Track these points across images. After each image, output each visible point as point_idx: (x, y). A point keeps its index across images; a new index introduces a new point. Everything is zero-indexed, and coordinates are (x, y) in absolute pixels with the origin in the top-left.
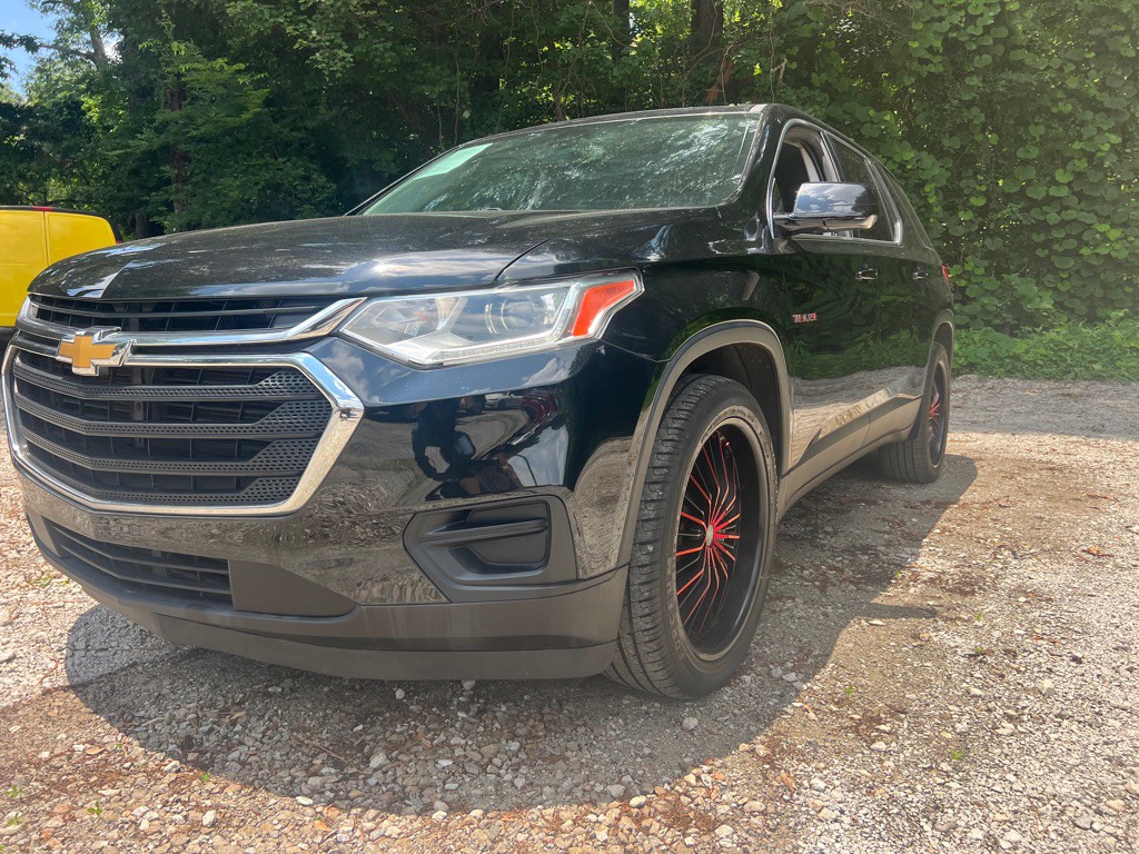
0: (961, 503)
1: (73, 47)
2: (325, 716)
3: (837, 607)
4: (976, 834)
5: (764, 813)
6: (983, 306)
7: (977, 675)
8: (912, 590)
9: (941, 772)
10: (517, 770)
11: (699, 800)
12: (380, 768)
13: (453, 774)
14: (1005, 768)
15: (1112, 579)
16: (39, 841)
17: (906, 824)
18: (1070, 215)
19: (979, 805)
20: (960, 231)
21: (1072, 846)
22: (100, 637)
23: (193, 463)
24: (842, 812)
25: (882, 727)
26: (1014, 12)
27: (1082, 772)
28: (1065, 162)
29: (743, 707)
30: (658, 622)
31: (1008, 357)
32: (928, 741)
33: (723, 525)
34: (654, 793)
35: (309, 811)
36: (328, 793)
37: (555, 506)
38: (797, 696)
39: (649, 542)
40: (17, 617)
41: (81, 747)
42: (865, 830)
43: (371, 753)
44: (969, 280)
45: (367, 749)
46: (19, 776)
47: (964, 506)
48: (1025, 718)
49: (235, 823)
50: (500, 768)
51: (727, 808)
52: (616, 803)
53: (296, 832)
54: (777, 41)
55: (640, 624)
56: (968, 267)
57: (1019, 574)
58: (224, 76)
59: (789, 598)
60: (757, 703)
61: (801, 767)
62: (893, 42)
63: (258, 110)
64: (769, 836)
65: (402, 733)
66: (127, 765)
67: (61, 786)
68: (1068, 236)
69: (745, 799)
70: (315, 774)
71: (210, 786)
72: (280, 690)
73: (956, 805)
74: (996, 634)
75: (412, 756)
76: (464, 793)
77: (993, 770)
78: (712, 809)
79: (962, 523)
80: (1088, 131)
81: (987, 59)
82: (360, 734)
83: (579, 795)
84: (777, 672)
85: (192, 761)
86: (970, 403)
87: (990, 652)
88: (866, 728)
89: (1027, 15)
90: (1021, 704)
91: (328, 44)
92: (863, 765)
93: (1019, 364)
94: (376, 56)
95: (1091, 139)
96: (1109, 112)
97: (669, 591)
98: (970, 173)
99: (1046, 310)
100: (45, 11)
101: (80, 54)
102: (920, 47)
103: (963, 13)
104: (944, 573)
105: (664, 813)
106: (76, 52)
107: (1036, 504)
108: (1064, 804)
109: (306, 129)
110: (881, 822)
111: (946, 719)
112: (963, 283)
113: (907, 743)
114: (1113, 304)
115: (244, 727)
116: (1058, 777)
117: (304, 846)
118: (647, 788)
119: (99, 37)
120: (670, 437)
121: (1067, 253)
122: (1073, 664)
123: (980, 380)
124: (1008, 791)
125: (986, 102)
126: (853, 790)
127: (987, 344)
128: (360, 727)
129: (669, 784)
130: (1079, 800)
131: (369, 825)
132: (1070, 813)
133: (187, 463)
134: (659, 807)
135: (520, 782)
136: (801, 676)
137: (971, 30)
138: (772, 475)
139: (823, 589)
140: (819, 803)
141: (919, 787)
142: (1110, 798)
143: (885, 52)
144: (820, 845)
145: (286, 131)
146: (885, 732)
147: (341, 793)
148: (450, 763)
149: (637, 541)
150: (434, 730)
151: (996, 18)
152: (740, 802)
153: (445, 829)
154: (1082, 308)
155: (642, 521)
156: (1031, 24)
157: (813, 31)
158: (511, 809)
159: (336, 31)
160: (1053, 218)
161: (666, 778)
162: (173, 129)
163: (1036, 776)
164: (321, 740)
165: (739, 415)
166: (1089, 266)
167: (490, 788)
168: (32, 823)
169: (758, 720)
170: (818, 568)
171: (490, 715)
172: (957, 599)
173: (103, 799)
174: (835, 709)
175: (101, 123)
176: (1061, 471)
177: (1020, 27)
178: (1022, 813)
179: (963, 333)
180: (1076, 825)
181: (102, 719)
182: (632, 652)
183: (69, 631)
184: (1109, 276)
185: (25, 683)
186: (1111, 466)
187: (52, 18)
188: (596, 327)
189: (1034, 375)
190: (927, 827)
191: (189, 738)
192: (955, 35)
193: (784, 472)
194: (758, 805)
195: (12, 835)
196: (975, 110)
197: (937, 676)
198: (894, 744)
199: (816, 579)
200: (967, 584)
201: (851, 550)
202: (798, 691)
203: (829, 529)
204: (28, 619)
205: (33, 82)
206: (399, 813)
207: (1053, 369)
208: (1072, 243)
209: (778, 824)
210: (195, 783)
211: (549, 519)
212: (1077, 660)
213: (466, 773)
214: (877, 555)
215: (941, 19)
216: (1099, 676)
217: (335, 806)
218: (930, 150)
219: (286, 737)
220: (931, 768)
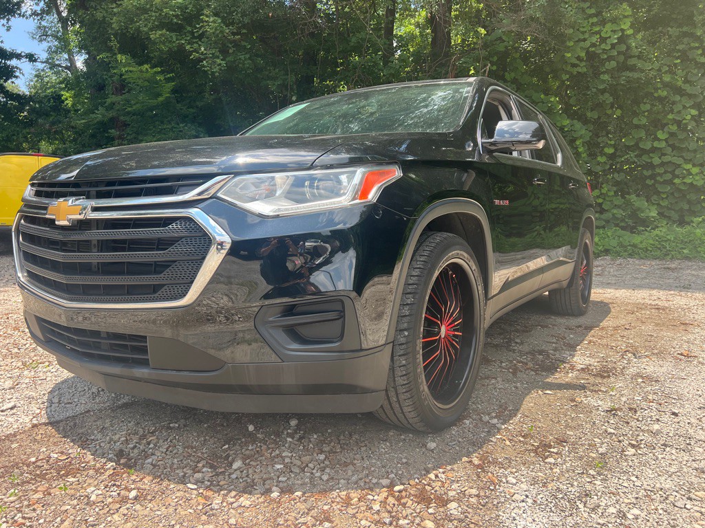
0: (601, 327)
1: (57, 62)
2: (205, 440)
3: (523, 384)
4: (612, 510)
5: (478, 496)
6: (613, 215)
7: (612, 422)
8: (570, 375)
9: (589, 475)
10: (323, 471)
11: (437, 488)
12: (239, 468)
13: (284, 473)
14: (630, 473)
15: (696, 370)
16: (29, 506)
17: (567, 503)
18: (666, 159)
19: (613, 494)
20: (598, 169)
21: (673, 517)
22: (67, 396)
23: (127, 277)
24: (527, 496)
25: (552, 450)
26: (630, 35)
27: (679, 476)
28: (663, 126)
29: (465, 438)
30: (411, 379)
31: (630, 245)
32: (581, 458)
33: (451, 326)
34: (409, 484)
35: (195, 492)
36: (206, 482)
37: (347, 302)
38: (498, 432)
39: (405, 330)
40: (17, 385)
41: (56, 456)
42: (541, 506)
43: (233, 461)
44: (604, 199)
45: (230, 458)
46: (16, 471)
47: (603, 328)
48: (642, 446)
49: (149, 497)
50: (313, 469)
51: (454, 493)
52: (385, 489)
53: (187, 503)
54: (484, 53)
55: (400, 381)
56: (604, 191)
57: (638, 367)
58: (148, 75)
59: (493, 378)
60: (474, 436)
61: (501, 471)
62: (555, 54)
63: (168, 95)
64: (481, 509)
65: (252, 450)
66: (83, 465)
67: (43, 476)
68: (666, 172)
69: (466, 488)
70: (199, 472)
71: (134, 477)
72: (177, 425)
73: (599, 494)
74: (624, 399)
75: (259, 462)
76: (290, 483)
77: (622, 475)
78: (445, 493)
79: (601, 338)
80: (677, 108)
81: (613, 64)
82: (226, 450)
83: (362, 484)
84: (486, 418)
85: (122, 464)
86: (606, 273)
87: (620, 409)
88: (542, 450)
89: (637, 37)
90: (640, 438)
91: (211, 55)
92: (540, 471)
93: (636, 250)
94: (240, 63)
95: (679, 112)
96: (690, 96)
97: (418, 361)
98: (604, 133)
99: (653, 217)
100: (41, 41)
101: (61, 67)
102: (572, 56)
103: (598, 36)
104: (590, 365)
105: (415, 496)
106: (59, 65)
107: (648, 328)
108: (667, 493)
109: (197, 107)
110: (551, 502)
111: (592, 446)
112: (600, 201)
113: (567, 459)
114: (694, 214)
115: (155, 445)
116: (663, 479)
117: (191, 511)
118: (404, 481)
119: (73, 56)
120: (418, 266)
121: (665, 182)
122: (673, 416)
123: (612, 260)
124: (632, 486)
125: (613, 90)
126: (534, 484)
127: (616, 238)
128: (227, 446)
129: (418, 479)
130: (677, 492)
131: (233, 500)
132: (671, 499)
133: (123, 277)
134: (412, 492)
135: (325, 477)
136: (501, 421)
137: (603, 46)
138: (482, 297)
139: (514, 374)
140: (512, 491)
141: (575, 483)
142: (697, 491)
143: (551, 61)
144: (513, 515)
145: (184, 108)
146: (554, 453)
147: (215, 482)
148: (282, 466)
149: (398, 329)
150: (273, 448)
151: (618, 38)
152: (463, 490)
153: (279, 502)
154: (675, 216)
155: (401, 317)
156: (641, 43)
157: (506, 47)
158: (320, 492)
159: (216, 48)
160: (656, 161)
161: (416, 476)
162: (117, 107)
163: (649, 477)
164: (202, 453)
165: (461, 257)
166: (680, 190)
167: (307, 480)
168: (24, 496)
169: (474, 445)
170: (511, 362)
171: (307, 440)
172: (599, 380)
173: (68, 483)
174: (522, 439)
175: (73, 107)
176: (663, 310)
177: (633, 44)
178: (641, 499)
179: (601, 231)
180: (675, 506)
181: (68, 440)
182: (395, 399)
183: (49, 392)
184: (693, 197)
185: (22, 421)
186: (695, 307)
187: (45, 45)
188: (373, 195)
189: (646, 256)
190: (581, 506)
191: (121, 451)
192: (593, 49)
193: (490, 296)
194: (474, 491)
195: (12, 503)
196: (607, 95)
197: (586, 422)
198: (559, 460)
199: (510, 368)
200: (605, 372)
201: (532, 353)
202: (499, 430)
203: (518, 341)
204: (24, 386)
205: (32, 83)
206: (250, 493)
207: (658, 253)
208: (668, 177)
209: (487, 502)
210: (124, 476)
211: (344, 311)
212: (675, 414)
213: (292, 472)
214: (548, 356)
215: (584, 40)
216: (689, 423)
217: (210, 489)
218: (579, 119)
219: (181, 451)
220: (583, 473)
